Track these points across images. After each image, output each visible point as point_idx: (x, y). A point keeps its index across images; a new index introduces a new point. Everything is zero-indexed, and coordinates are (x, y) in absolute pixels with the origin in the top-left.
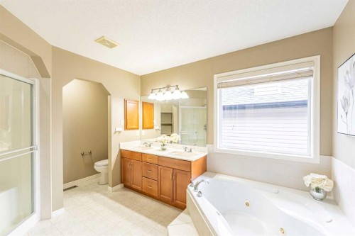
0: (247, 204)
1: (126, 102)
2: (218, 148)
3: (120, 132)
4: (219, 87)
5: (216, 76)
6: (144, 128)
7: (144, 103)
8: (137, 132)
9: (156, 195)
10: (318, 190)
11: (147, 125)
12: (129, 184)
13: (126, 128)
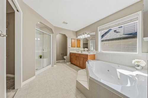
0: (108, 71)
1: (72, 39)
2: (99, 51)
3: (70, 48)
4: (99, 31)
5: (98, 27)
6: (77, 47)
7: (77, 39)
8: (75, 48)
9: (78, 65)
10: (138, 66)
11: (78, 46)
12: (72, 62)
13: (72, 47)
